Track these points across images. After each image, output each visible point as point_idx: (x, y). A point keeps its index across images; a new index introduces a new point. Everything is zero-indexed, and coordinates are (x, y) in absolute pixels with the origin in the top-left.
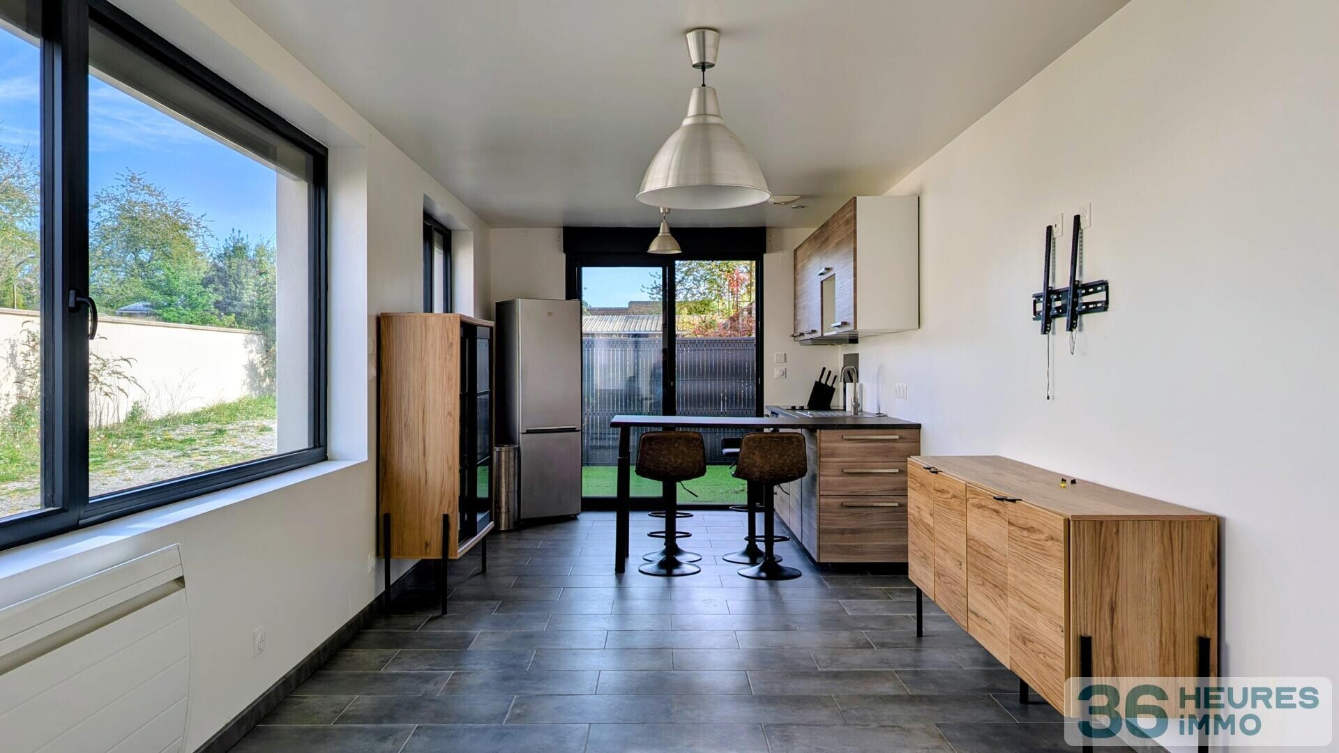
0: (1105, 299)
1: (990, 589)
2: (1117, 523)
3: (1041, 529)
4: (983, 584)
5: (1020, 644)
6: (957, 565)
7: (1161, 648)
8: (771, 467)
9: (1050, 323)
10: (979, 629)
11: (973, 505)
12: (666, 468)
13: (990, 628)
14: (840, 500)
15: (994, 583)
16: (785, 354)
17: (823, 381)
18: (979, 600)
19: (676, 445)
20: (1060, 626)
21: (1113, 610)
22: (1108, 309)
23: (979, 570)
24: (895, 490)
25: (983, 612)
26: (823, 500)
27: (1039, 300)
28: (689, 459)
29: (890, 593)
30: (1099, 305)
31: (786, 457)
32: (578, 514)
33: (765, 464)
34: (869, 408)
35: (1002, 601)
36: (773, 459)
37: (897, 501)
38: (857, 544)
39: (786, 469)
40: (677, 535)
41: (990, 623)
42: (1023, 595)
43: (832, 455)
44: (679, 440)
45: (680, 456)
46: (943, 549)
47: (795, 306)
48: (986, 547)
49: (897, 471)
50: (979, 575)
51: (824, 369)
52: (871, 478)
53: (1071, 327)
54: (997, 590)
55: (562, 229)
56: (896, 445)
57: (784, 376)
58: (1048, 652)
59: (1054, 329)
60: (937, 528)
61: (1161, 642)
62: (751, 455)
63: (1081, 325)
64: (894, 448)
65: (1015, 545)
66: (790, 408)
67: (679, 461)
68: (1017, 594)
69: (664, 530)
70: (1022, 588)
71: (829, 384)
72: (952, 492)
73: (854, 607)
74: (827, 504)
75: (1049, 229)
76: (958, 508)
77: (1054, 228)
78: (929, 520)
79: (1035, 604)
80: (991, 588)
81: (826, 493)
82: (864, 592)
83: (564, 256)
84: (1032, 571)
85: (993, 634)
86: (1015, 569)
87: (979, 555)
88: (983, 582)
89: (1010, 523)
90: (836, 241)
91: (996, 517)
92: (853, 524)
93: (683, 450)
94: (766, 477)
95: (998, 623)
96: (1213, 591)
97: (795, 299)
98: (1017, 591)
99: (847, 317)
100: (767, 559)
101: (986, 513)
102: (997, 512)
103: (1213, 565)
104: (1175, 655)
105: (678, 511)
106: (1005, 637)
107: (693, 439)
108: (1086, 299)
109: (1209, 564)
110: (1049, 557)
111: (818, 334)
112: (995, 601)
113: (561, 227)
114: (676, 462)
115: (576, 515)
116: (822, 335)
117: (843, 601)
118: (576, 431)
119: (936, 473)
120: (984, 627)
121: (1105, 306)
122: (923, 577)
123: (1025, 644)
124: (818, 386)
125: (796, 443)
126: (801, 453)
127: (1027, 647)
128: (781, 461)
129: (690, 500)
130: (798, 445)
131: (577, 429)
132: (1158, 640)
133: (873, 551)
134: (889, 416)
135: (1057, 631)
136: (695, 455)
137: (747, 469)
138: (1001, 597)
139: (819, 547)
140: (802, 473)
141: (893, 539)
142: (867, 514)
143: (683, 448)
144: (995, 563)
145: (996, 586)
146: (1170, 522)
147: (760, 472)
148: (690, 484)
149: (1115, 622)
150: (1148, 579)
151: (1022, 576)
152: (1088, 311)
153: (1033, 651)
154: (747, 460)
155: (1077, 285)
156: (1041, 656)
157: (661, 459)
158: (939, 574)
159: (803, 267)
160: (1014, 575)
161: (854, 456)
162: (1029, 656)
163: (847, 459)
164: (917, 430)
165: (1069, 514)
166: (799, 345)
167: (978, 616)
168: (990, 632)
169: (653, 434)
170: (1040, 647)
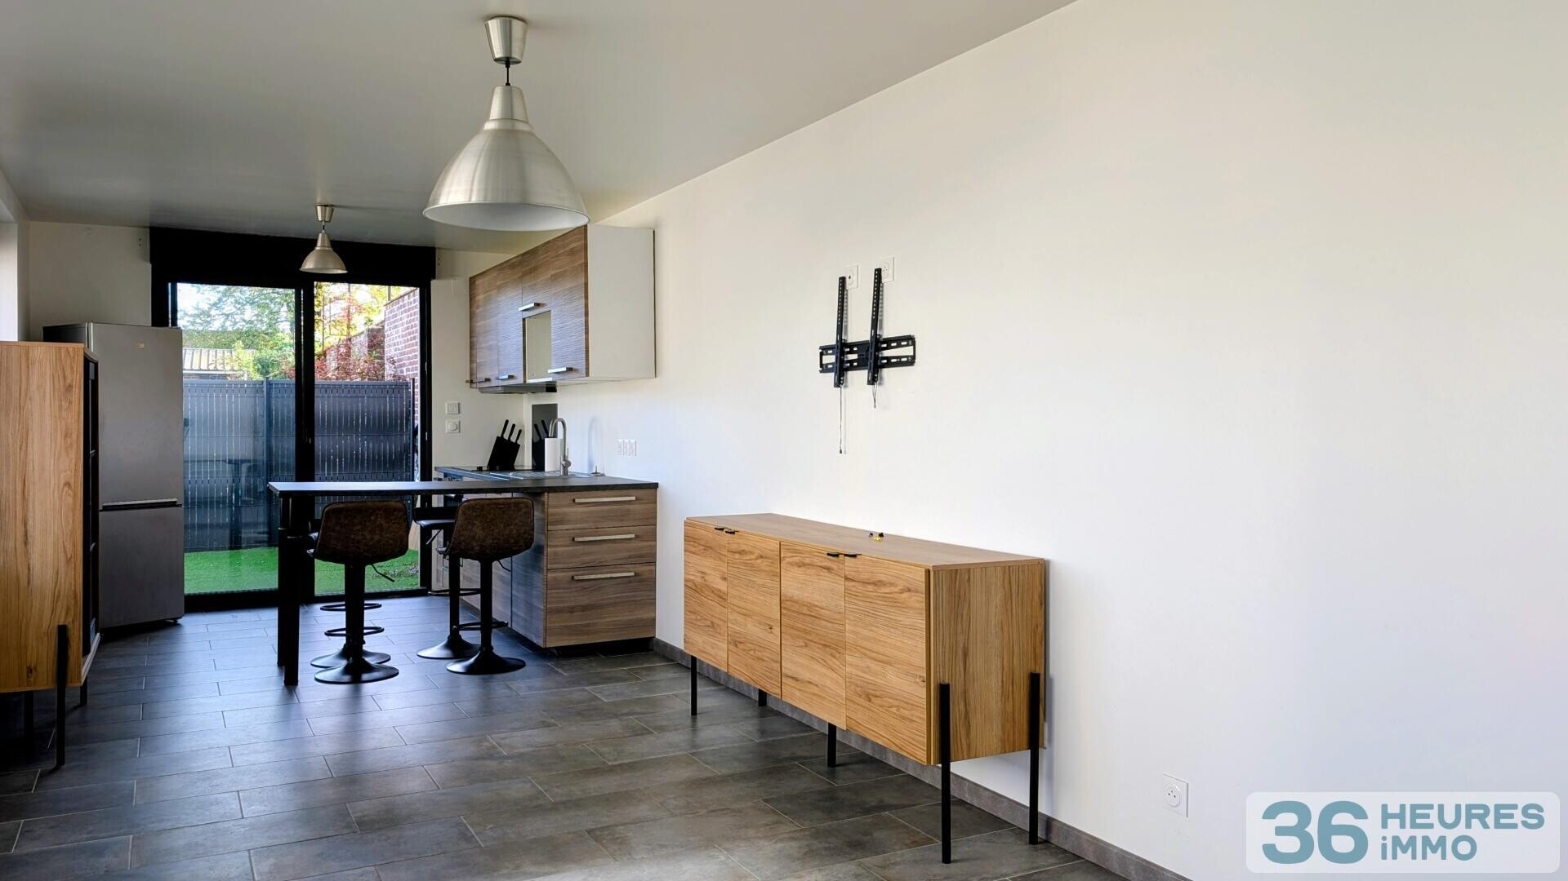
0: (912, 354)
1: (817, 650)
2: (969, 570)
3: (892, 581)
4: (806, 646)
5: (863, 701)
6: (767, 631)
7: (1003, 686)
8: (493, 539)
9: (843, 376)
10: (798, 693)
11: (791, 564)
12: (358, 548)
13: (816, 690)
14: (572, 574)
15: (823, 642)
16: (459, 404)
17: (506, 436)
18: (797, 662)
19: (373, 518)
20: (920, 677)
21: (965, 655)
22: (916, 364)
23: (800, 631)
24: (630, 557)
25: (805, 675)
26: (550, 575)
27: (827, 352)
28: (388, 535)
29: (636, 673)
30: (903, 360)
31: (512, 527)
32: (180, 617)
33: (486, 537)
34: (579, 468)
35: (834, 660)
36: (497, 531)
37: (631, 570)
38: (588, 622)
39: (512, 541)
40: (365, 631)
41: (817, 686)
42: (865, 651)
43: (561, 522)
44: (377, 512)
45: (377, 532)
46: (744, 615)
47: (472, 346)
48: (811, 606)
49: (633, 536)
50: (799, 637)
51: (507, 422)
52: (605, 546)
53: (873, 380)
54: (828, 649)
55: (148, 230)
56: (631, 507)
57: (457, 431)
58: (902, 704)
59: (846, 382)
60: (732, 592)
61: (1002, 681)
62: (470, 527)
63: (881, 378)
64: (629, 510)
65: (855, 601)
66: (476, 469)
67: (377, 537)
68: (858, 651)
69: (345, 627)
70: (868, 645)
71: (513, 439)
72: (757, 552)
73: (607, 693)
74: (555, 579)
75: (843, 281)
76: (767, 568)
77: (847, 280)
78: (722, 586)
79: (885, 658)
80: (819, 648)
81: (555, 566)
82: (608, 675)
83: (149, 266)
84: (879, 625)
85: (820, 696)
86: (855, 625)
87: (801, 616)
88: (806, 643)
89: (847, 579)
90: (553, 272)
91: (827, 574)
92: (584, 600)
93: (382, 525)
94: (488, 551)
95: (828, 683)
96: (1040, 629)
97: (471, 337)
98: (858, 648)
99: (574, 362)
100: (484, 649)
101: (812, 571)
102: (828, 569)
103: (1041, 605)
104: (1013, 692)
105: (366, 602)
106: (840, 696)
107: (395, 509)
108: (887, 353)
109: (1039, 605)
110: (904, 610)
111: (520, 380)
112: (825, 661)
113: (145, 227)
114: (372, 539)
115: (175, 619)
116: (525, 381)
117: (590, 688)
118: (178, 506)
119: (733, 533)
120: (807, 690)
121: (911, 361)
122: (709, 648)
123: (870, 700)
124: (500, 441)
125: (524, 510)
126: (529, 520)
127: (873, 703)
128: (507, 532)
129: (385, 586)
130: (525, 513)
131: (178, 503)
132: (1000, 680)
133: (607, 628)
134: (606, 475)
135: (918, 683)
136: (396, 530)
137: (463, 543)
138: (834, 657)
139: (546, 629)
140: (528, 547)
141: (628, 613)
142: (600, 587)
143: (383, 522)
144: (824, 622)
145: (825, 646)
146: (1009, 567)
147: (481, 546)
148: (383, 566)
149: (967, 666)
150: (993, 623)
151: (866, 633)
152: (889, 364)
153: (881, 706)
154: (465, 532)
155: (878, 339)
156: (894, 710)
157: (352, 536)
158: (735, 642)
159: (488, 300)
160: (852, 632)
161: (586, 522)
162: (875, 713)
163: (578, 526)
164: (654, 490)
165: (930, 565)
166: (479, 393)
167: (797, 680)
168: (815, 695)
169: (341, 506)
170: (891, 700)
